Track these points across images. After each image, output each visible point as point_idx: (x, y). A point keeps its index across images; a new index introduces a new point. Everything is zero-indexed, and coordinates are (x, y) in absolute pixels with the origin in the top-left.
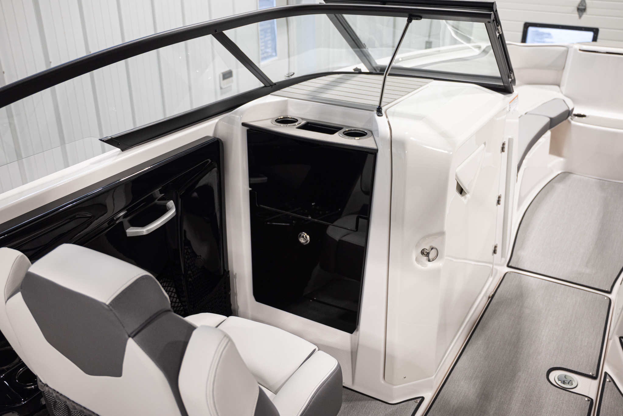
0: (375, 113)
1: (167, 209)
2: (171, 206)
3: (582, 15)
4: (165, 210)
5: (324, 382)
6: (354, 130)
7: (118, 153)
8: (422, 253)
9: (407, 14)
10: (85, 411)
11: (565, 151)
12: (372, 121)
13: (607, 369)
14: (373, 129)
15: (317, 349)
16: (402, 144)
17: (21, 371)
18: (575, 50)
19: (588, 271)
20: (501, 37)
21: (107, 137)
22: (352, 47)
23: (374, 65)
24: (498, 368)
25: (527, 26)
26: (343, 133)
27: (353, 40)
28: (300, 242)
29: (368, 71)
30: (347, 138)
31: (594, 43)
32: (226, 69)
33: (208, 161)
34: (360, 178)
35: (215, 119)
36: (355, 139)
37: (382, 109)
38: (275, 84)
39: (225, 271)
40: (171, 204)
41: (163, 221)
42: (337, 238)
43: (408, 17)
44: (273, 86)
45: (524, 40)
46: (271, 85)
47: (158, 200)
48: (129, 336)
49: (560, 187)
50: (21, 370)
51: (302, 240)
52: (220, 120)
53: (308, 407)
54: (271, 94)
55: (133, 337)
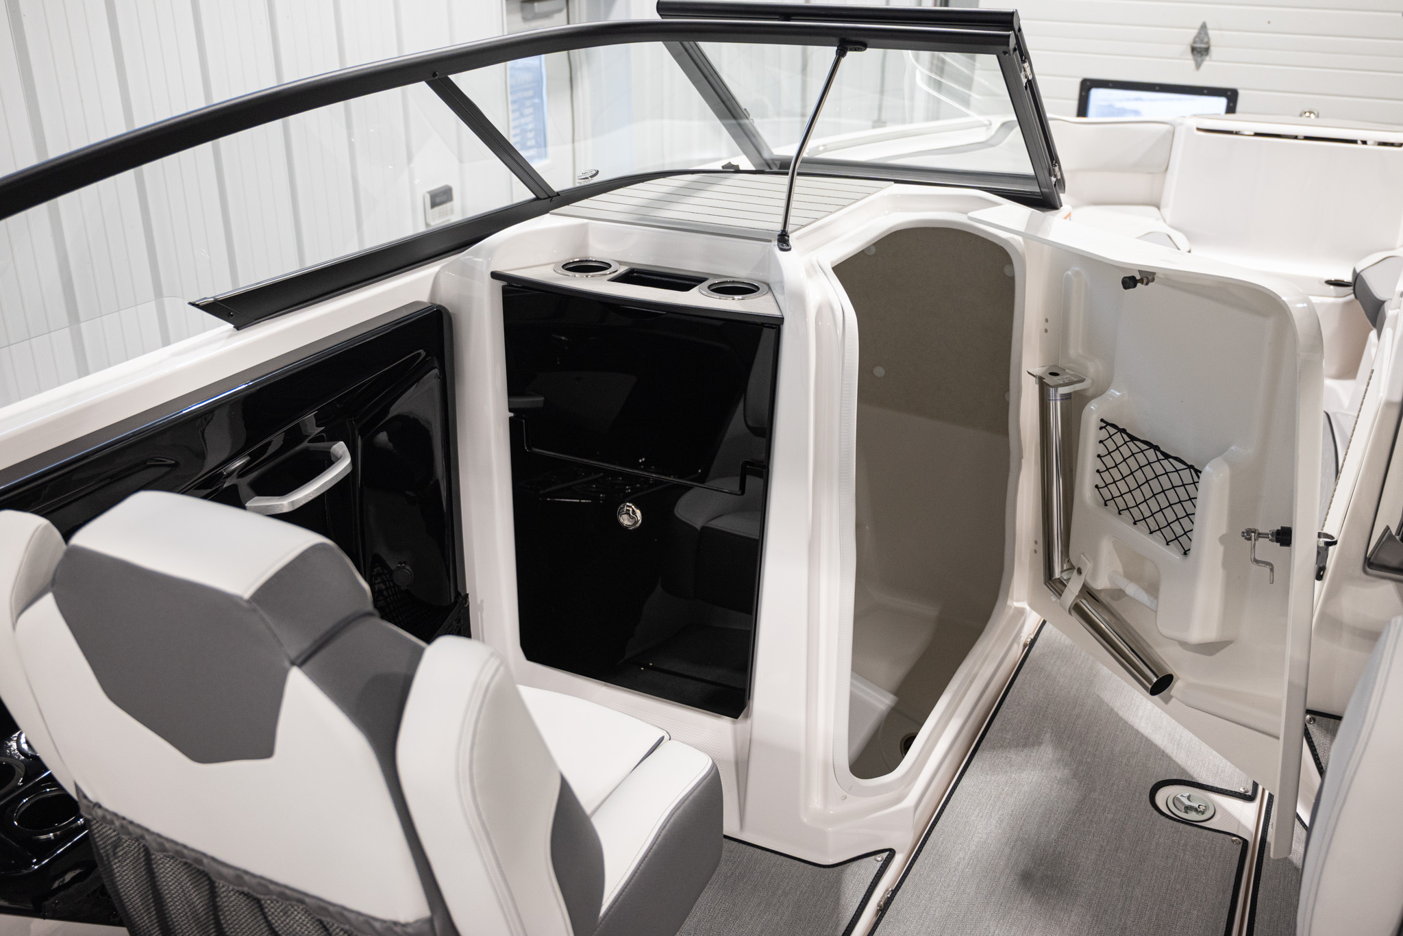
0: (774, 245)
1: (333, 459)
2: (341, 452)
3: (1202, 61)
4: (328, 461)
5: (686, 798)
6: (730, 282)
7: (230, 333)
9: (835, 40)
10: (185, 851)
12: (767, 262)
14: (772, 280)
15: (667, 737)
17: (24, 803)
18: (1189, 129)
20: (1031, 84)
21: (205, 298)
22: (721, 116)
23: (766, 156)
24: (1049, 786)
25: (1087, 86)
26: (709, 287)
27: (723, 102)
28: (620, 526)
29: (753, 169)
30: (716, 297)
31: (1231, 116)
32: (436, 185)
33: (419, 354)
34: (743, 399)
35: (433, 266)
36: (734, 299)
37: (788, 237)
38: (558, 194)
39: (458, 594)
40: (340, 448)
41: (325, 483)
42: (698, 524)
43: (838, 45)
44: (554, 199)
45: (1082, 110)
46: (549, 197)
47: (309, 442)
48: (293, 663)
50: (25, 801)
51: (625, 520)
52: (442, 268)
53: (653, 846)
54: (551, 212)
55: (300, 665)
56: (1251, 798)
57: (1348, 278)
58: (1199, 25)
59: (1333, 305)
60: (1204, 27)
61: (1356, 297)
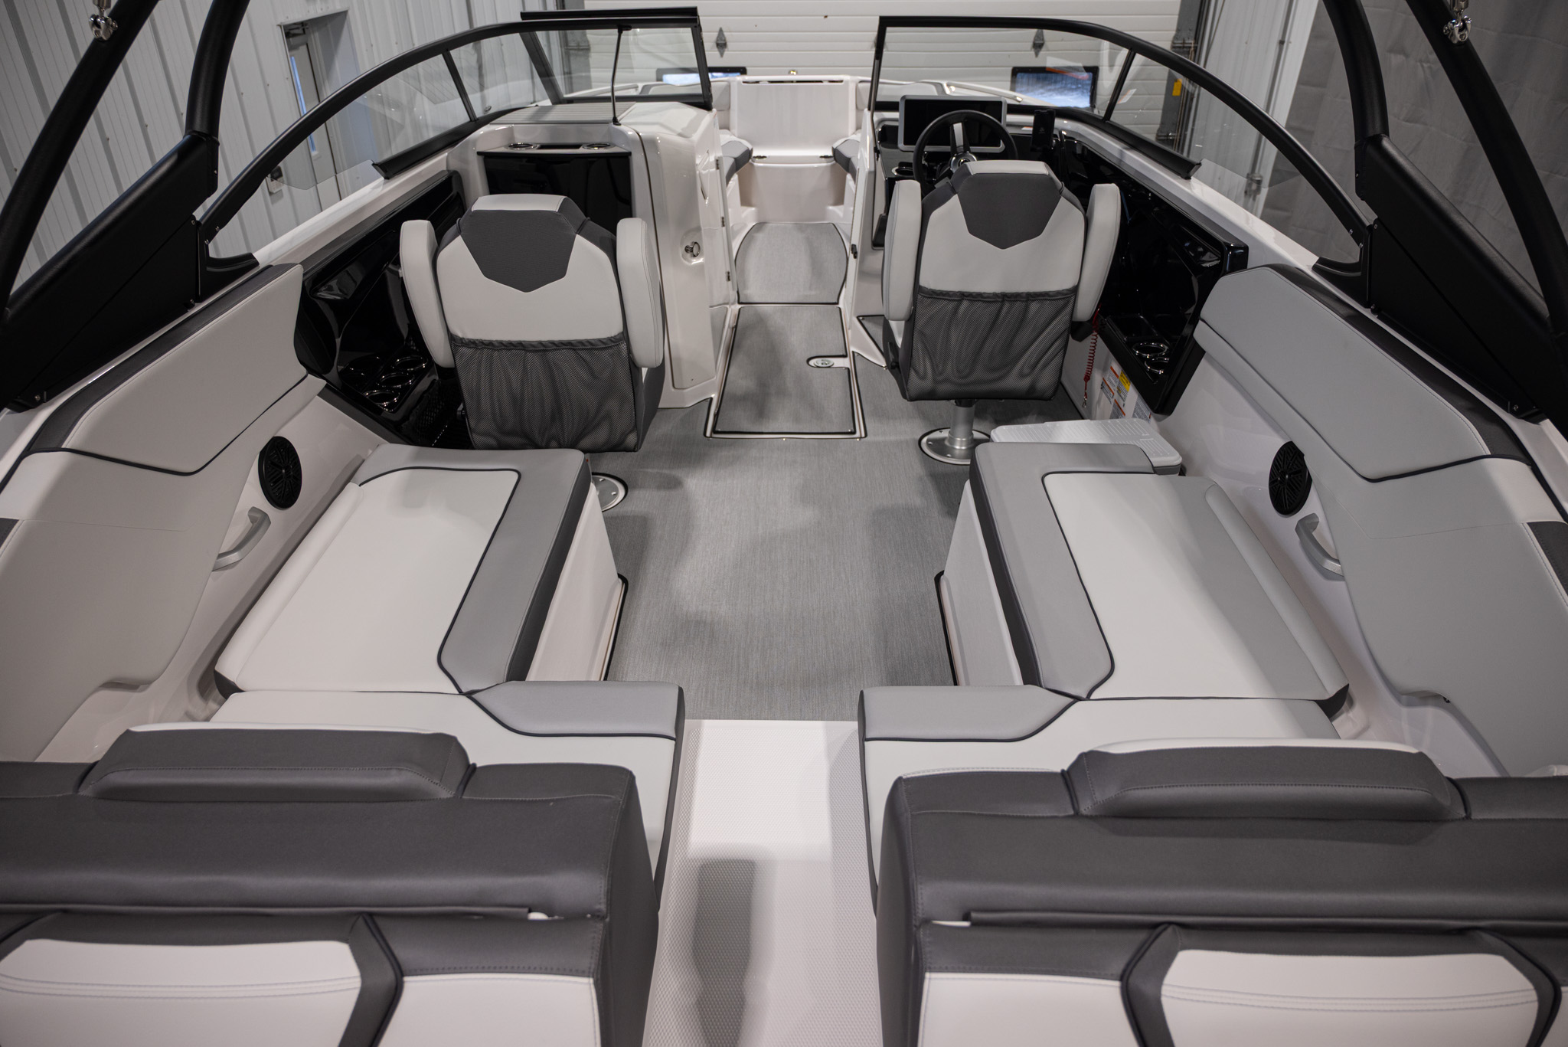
0: (613, 124)
3: (724, 51)
6: (597, 142)
7: (384, 182)
8: (686, 250)
9: (617, 26)
11: (754, 201)
12: (612, 131)
13: (852, 349)
14: (617, 137)
16: (653, 142)
18: (739, 83)
19: (813, 293)
25: (660, 73)
26: (587, 146)
35: (444, 153)
37: (618, 119)
43: (618, 28)
46: (475, 121)
48: (576, 233)
49: (760, 236)
52: (449, 154)
54: (489, 123)
55: (579, 234)
56: (845, 356)
57: (830, 153)
58: (718, 29)
59: (826, 167)
60: (721, 31)
61: (836, 161)
